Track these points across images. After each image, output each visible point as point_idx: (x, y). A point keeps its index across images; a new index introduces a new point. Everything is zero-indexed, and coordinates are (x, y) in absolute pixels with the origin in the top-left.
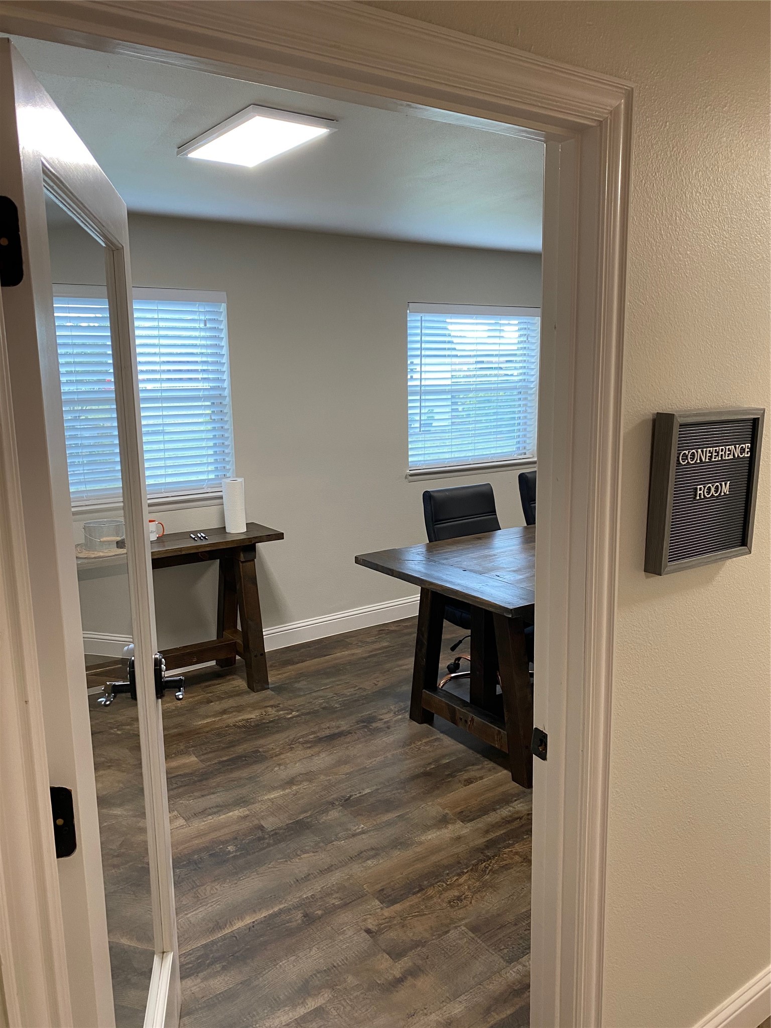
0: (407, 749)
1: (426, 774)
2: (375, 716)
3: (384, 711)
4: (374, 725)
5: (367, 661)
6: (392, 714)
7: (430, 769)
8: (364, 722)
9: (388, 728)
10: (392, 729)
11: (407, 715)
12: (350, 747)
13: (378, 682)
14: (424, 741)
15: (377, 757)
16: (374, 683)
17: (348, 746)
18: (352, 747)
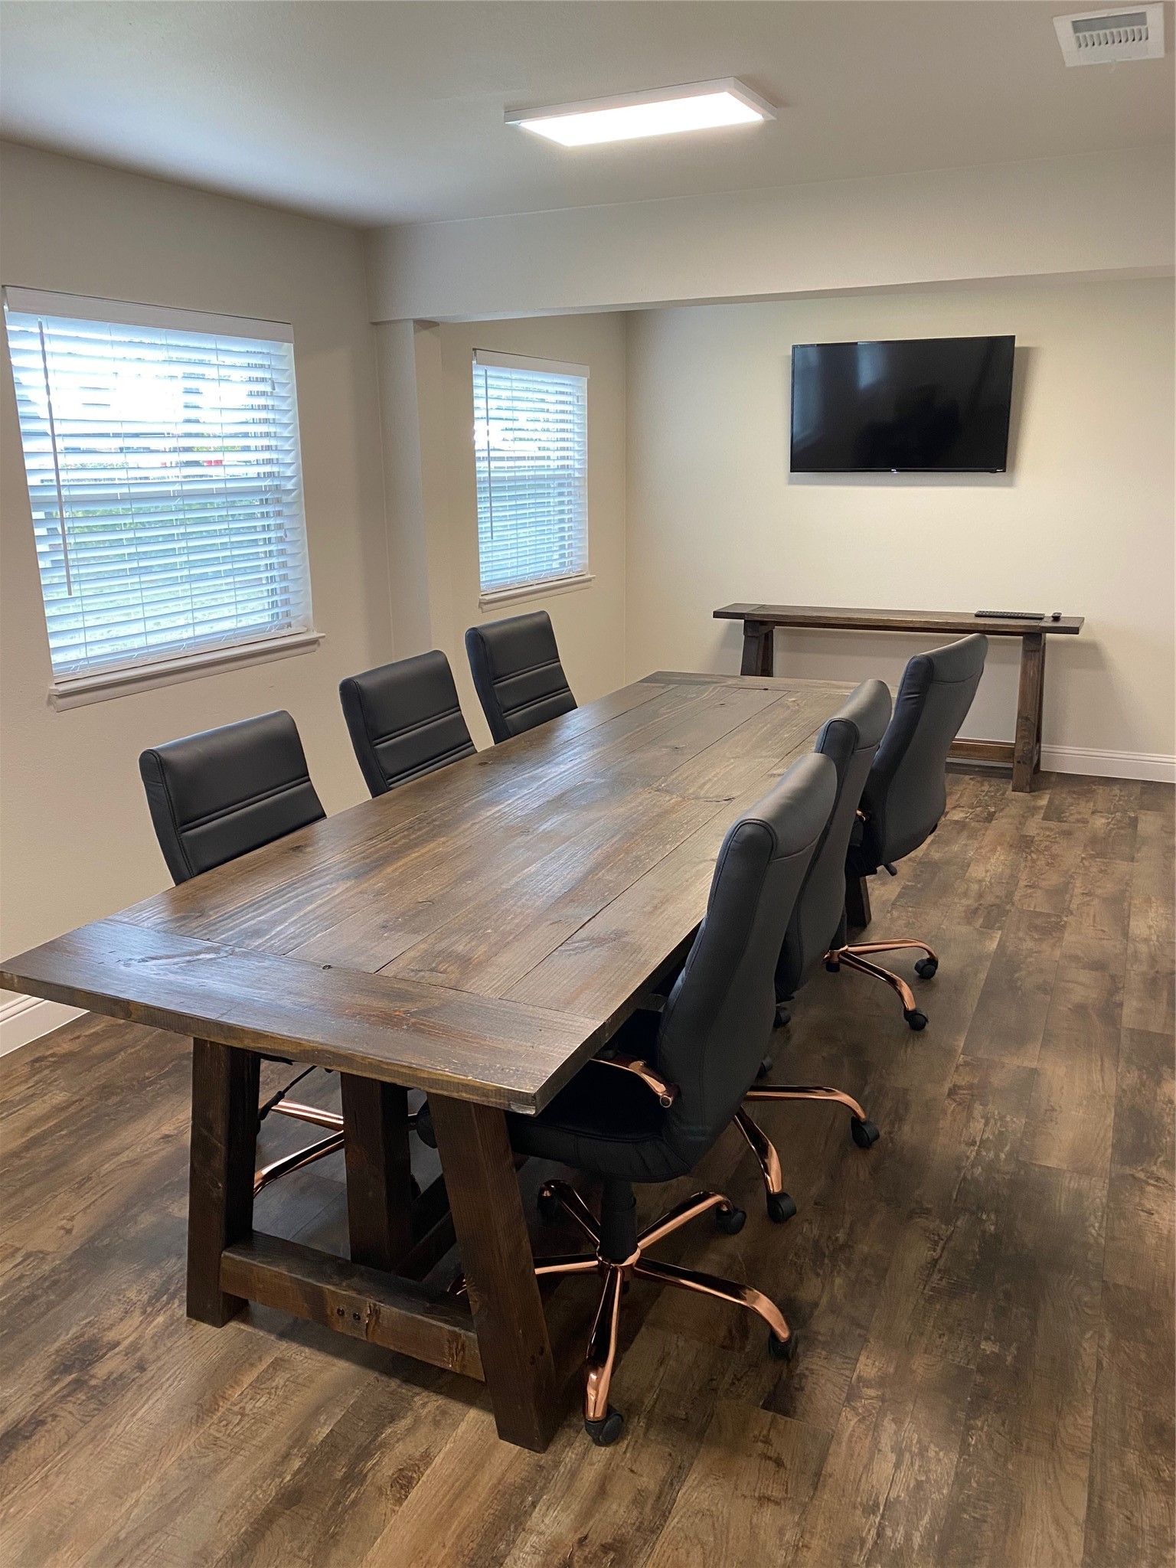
0: (211, 1427)
1: (291, 1498)
2: (94, 1340)
3: (115, 1312)
4: (101, 1370)
5: (23, 1161)
6: (137, 1318)
7: (294, 1475)
8: (67, 1369)
9: (141, 1368)
10: (152, 1370)
11: (179, 1308)
12: (51, 1478)
13: (72, 1219)
14: (248, 1379)
15: (139, 1488)
16: (62, 1228)
17: (46, 1476)
18: (58, 1474)
